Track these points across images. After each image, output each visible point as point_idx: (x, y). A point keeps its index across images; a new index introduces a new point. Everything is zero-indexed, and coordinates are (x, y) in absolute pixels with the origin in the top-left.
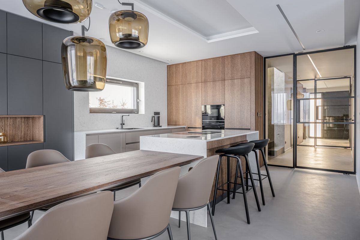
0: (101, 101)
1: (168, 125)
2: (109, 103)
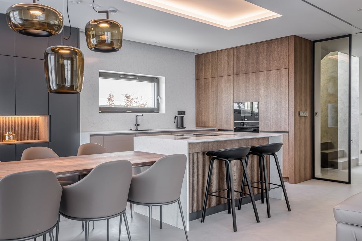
0: (128, 98)
1: (197, 126)
2: (137, 100)
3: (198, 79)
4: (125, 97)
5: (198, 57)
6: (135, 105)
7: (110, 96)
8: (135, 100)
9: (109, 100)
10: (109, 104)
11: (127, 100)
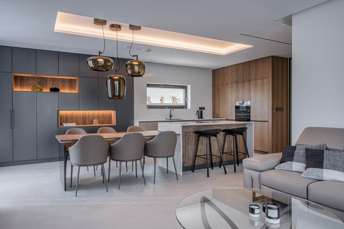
0: (174, 99)
1: (213, 117)
2: (180, 100)
3: (214, 86)
4: (172, 98)
5: (214, 71)
6: (179, 103)
7: (162, 97)
8: (178, 100)
9: (161, 100)
10: (161, 103)
11: (173, 100)
